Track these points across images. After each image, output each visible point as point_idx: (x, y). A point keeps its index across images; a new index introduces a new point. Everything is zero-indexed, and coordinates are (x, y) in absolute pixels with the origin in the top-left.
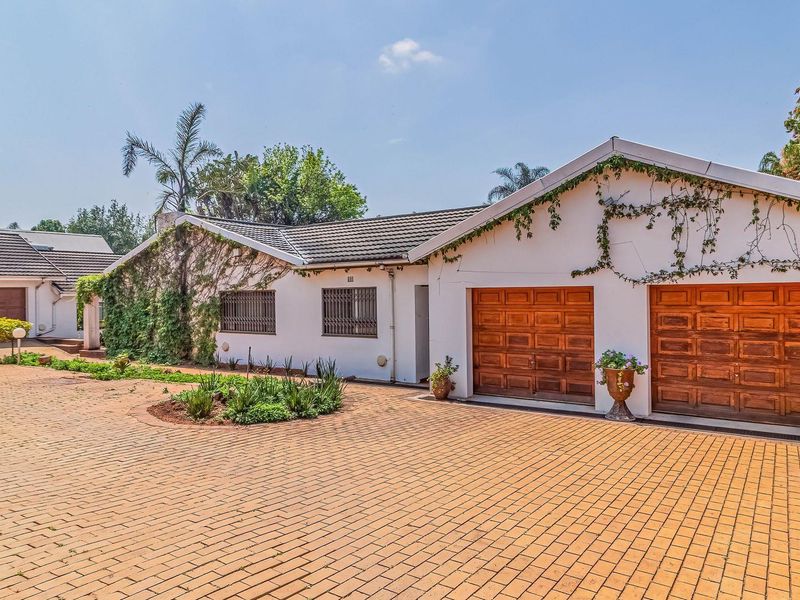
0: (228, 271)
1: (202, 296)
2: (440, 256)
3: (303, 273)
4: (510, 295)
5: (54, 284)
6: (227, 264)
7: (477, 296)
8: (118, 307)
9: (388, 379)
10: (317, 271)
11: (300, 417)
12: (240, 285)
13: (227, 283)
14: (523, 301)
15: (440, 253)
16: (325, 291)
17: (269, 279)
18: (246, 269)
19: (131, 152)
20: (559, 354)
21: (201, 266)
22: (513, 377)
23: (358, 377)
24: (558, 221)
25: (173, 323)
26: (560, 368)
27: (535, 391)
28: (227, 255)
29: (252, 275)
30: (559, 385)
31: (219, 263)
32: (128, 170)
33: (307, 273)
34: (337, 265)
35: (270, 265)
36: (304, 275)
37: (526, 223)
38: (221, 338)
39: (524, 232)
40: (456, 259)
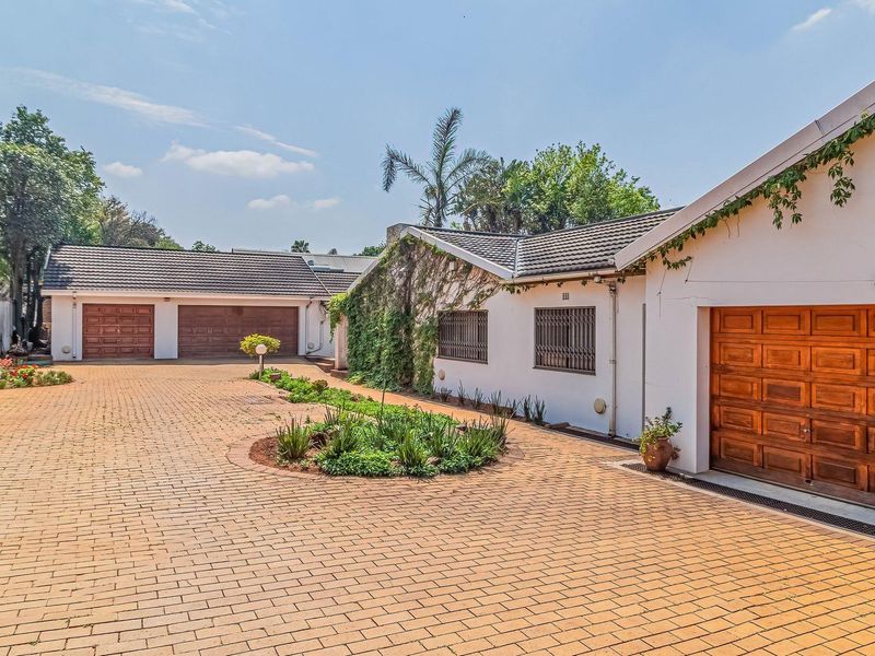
0: (445, 289)
1: (423, 317)
2: (660, 260)
3: (511, 288)
4: (770, 319)
5: (322, 303)
6: (444, 280)
7: (719, 320)
8: (358, 327)
9: (605, 431)
10: (527, 285)
11: (408, 474)
12: (456, 304)
13: (444, 302)
14: (790, 328)
15: (659, 254)
16: (539, 312)
17: (481, 296)
18: (461, 285)
19: (391, 167)
20: (854, 421)
21: (423, 283)
22: (773, 451)
23: (573, 424)
24: (849, 190)
25: (395, 346)
26: (858, 445)
27: (810, 478)
28: (444, 270)
29: (466, 292)
30: (855, 473)
31: (438, 278)
32: (388, 184)
33: (516, 288)
34: (547, 277)
35: (483, 280)
36: (512, 292)
37: (790, 199)
38: (439, 364)
39: (788, 213)
40: (683, 263)
